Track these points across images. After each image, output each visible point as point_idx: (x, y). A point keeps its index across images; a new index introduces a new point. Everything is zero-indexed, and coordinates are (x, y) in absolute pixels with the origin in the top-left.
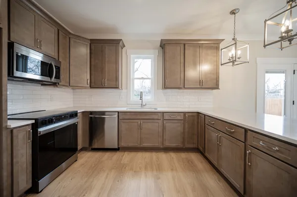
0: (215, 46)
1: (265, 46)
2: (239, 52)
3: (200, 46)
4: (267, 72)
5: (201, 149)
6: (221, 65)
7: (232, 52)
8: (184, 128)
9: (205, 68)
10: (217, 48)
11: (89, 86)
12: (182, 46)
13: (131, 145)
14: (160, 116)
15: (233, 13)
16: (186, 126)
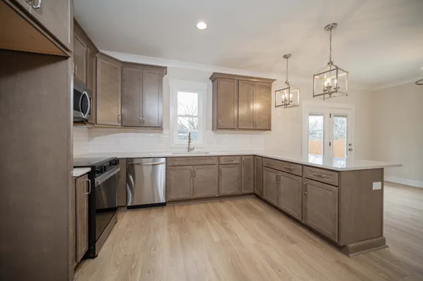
0: (267, 85)
1: (314, 96)
2: (291, 96)
3: (253, 84)
4: (310, 115)
5: (258, 193)
6: (276, 106)
7: (285, 95)
8: (241, 173)
9: (257, 106)
10: (270, 88)
11: (120, 124)
12: (236, 82)
13: (181, 196)
14: (215, 161)
15: (286, 57)
16: (243, 170)
